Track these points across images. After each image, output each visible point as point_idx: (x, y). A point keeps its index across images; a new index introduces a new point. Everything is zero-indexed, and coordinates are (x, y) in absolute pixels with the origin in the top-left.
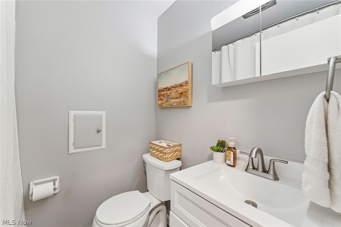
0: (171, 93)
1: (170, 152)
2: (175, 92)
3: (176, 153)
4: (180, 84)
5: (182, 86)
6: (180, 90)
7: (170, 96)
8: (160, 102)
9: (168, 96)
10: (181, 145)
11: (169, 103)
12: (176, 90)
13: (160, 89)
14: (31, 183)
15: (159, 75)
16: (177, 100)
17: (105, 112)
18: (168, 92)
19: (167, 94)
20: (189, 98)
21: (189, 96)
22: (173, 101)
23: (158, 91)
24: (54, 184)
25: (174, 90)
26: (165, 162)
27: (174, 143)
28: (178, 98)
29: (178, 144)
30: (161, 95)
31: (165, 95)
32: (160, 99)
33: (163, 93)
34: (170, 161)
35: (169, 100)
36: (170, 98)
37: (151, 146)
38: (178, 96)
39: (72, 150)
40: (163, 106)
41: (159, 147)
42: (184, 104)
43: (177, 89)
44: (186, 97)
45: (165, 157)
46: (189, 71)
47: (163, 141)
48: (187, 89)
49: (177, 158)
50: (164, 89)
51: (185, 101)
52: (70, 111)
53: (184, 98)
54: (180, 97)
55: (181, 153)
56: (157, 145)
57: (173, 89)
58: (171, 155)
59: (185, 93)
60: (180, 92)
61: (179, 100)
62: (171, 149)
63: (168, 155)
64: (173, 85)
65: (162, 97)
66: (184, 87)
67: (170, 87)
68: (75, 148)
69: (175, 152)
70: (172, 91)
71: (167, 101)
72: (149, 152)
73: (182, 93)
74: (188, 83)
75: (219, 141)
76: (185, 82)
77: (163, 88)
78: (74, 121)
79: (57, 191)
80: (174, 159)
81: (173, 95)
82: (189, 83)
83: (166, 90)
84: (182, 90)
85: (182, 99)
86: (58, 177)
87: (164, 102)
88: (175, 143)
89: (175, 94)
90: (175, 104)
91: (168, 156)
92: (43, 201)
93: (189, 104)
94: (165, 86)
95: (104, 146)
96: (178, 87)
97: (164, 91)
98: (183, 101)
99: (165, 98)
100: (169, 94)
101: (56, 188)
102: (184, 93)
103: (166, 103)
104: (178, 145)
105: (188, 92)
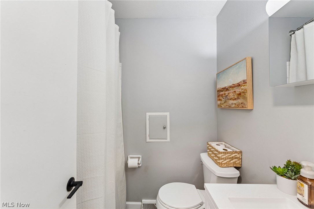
0: (229, 94)
1: (225, 158)
2: (232, 93)
3: (234, 160)
4: (237, 84)
5: (240, 85)
6: (238, 90)
7: (228, 97)
8: (219, 102)
9: (226, 96)
10: (241, 152)
11: (227, 104)
12: (234, 91)
13: (219, 89)
14: (128, 156)
15: (218, 74)
16: (235, 102)
17: (169, 113)
18: (226, 93)
19: (225, 95)
20: (248, 99)
21: (248, 98)
22: (231, 102)
23: (217, 91)
24: (139, 161)
25: (232, 91)
26: (219, 167)
27: (233, 148)
28: (236, 99)
29: (238, 150)
30: (220, 95)
31: (223, 96)
32: (219, 99)
33: (221, 93)
34: (226, 167)
35: (227, 101)
36: (228, 99)
37: (208, 147)
38: (236, 97)
39: (148, 140)
40: (222, 107)
41: (214, 150)
42: (243, 107)
43: (235, 89)
44: (245, 98)
45: (218, 161)
46: (246, 69)
47: (223, 143)
48: (246, 90)
49: (235, 166)
50: (223, 89)
51: (243, 103)
52: (147, 113)
53: (242, 100)
54: (238, 98)
55: (241, 162)
56: (213, 148)
57: (231, 89)
58: (227, 161)
59: (244, 94)
60: (238, 93)
61: (237, 101)
62: (227, 155)
63: (222, 160)
64: (231, 85)
65: (221, 98)
66: (242, 87)
67: (228, 87)
68: (150, 139)
69: (232, 158)
70: (230, 91)
71: (225, 102)
72: (206, 152)
73: (240, 94)
74: (246, 83)
75: (289, 161)
76: (243, 81)
77: (221, 88)
78: (149, 119)
79: (140, 165)
80: (231, 167)
81: (231, 95)
82: (248, 83)
83: (224, 90)
84: (240, 90)
85: (240, 101)
86: (141, 156)
87: (223, 103)
88: (235, 149)
89: (233, 94)
90: (233, 106)
91: (222, 162)
92: (134, 169)
93: (248, 106)
94: (223, 87)
95: (168, 140)
96: (235, 87)
97: (222, 91)
98: (242, 103)
99: (223, 98)
100: (227, 94)
101: (139, 163)
102: (242, 94)
103: (225, 104)
104: (236, 152)
105: (246, 92)
